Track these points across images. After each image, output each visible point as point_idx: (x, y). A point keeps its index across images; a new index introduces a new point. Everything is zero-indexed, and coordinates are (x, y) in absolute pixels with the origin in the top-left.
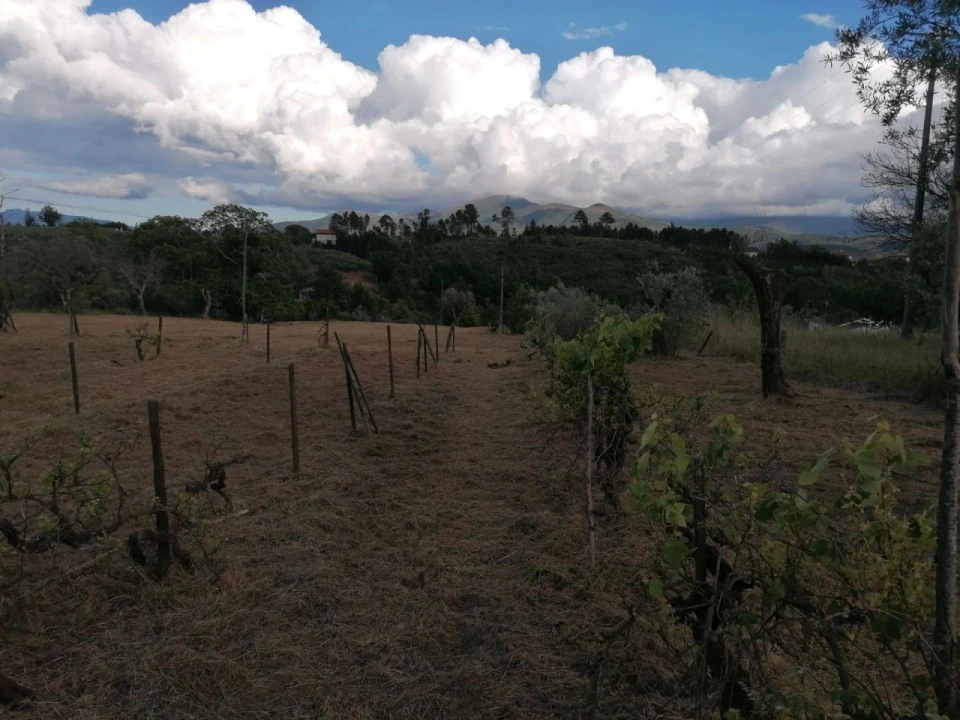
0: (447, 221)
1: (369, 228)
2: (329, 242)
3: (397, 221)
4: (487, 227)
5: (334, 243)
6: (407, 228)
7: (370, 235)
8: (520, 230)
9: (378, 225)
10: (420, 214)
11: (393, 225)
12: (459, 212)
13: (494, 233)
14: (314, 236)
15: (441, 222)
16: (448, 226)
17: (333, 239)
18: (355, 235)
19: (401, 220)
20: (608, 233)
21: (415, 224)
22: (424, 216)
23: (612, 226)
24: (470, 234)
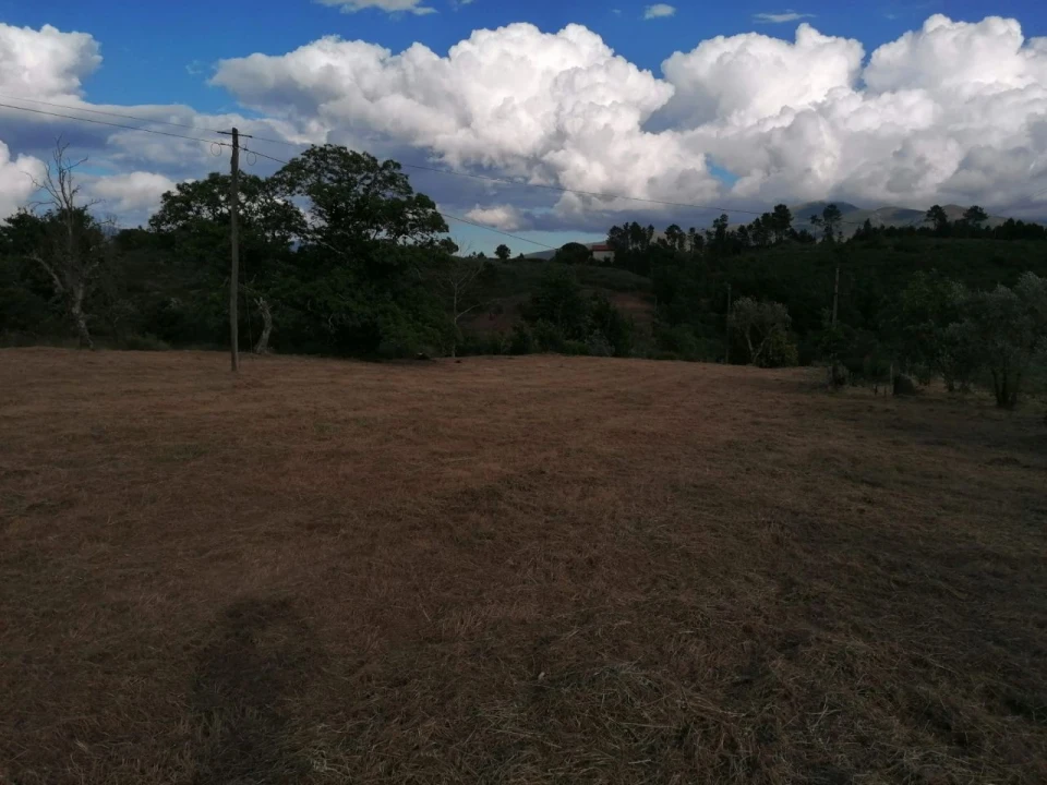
0: (750, 227)
1: (654, 240)
2: (607, 260)
3: (686, 231)
4: (804, 233)
5: (612, 260)
6: (698, 238)
7: (653, 248)
8: (849, 234)
9: (665, 236)
10: (716, 221)
11: (681, 237)
12: (766, 216)
13: (812, 239)
14: (591, 253)
15: (742, 229)
16: (750, 234)
17: (611, 255)
18: (636, 249)
19: (692, 230)
20: (976, 233)
21: (708, 233)
22: (721, 224)
23: (984, 224)
24: (779, 241)
